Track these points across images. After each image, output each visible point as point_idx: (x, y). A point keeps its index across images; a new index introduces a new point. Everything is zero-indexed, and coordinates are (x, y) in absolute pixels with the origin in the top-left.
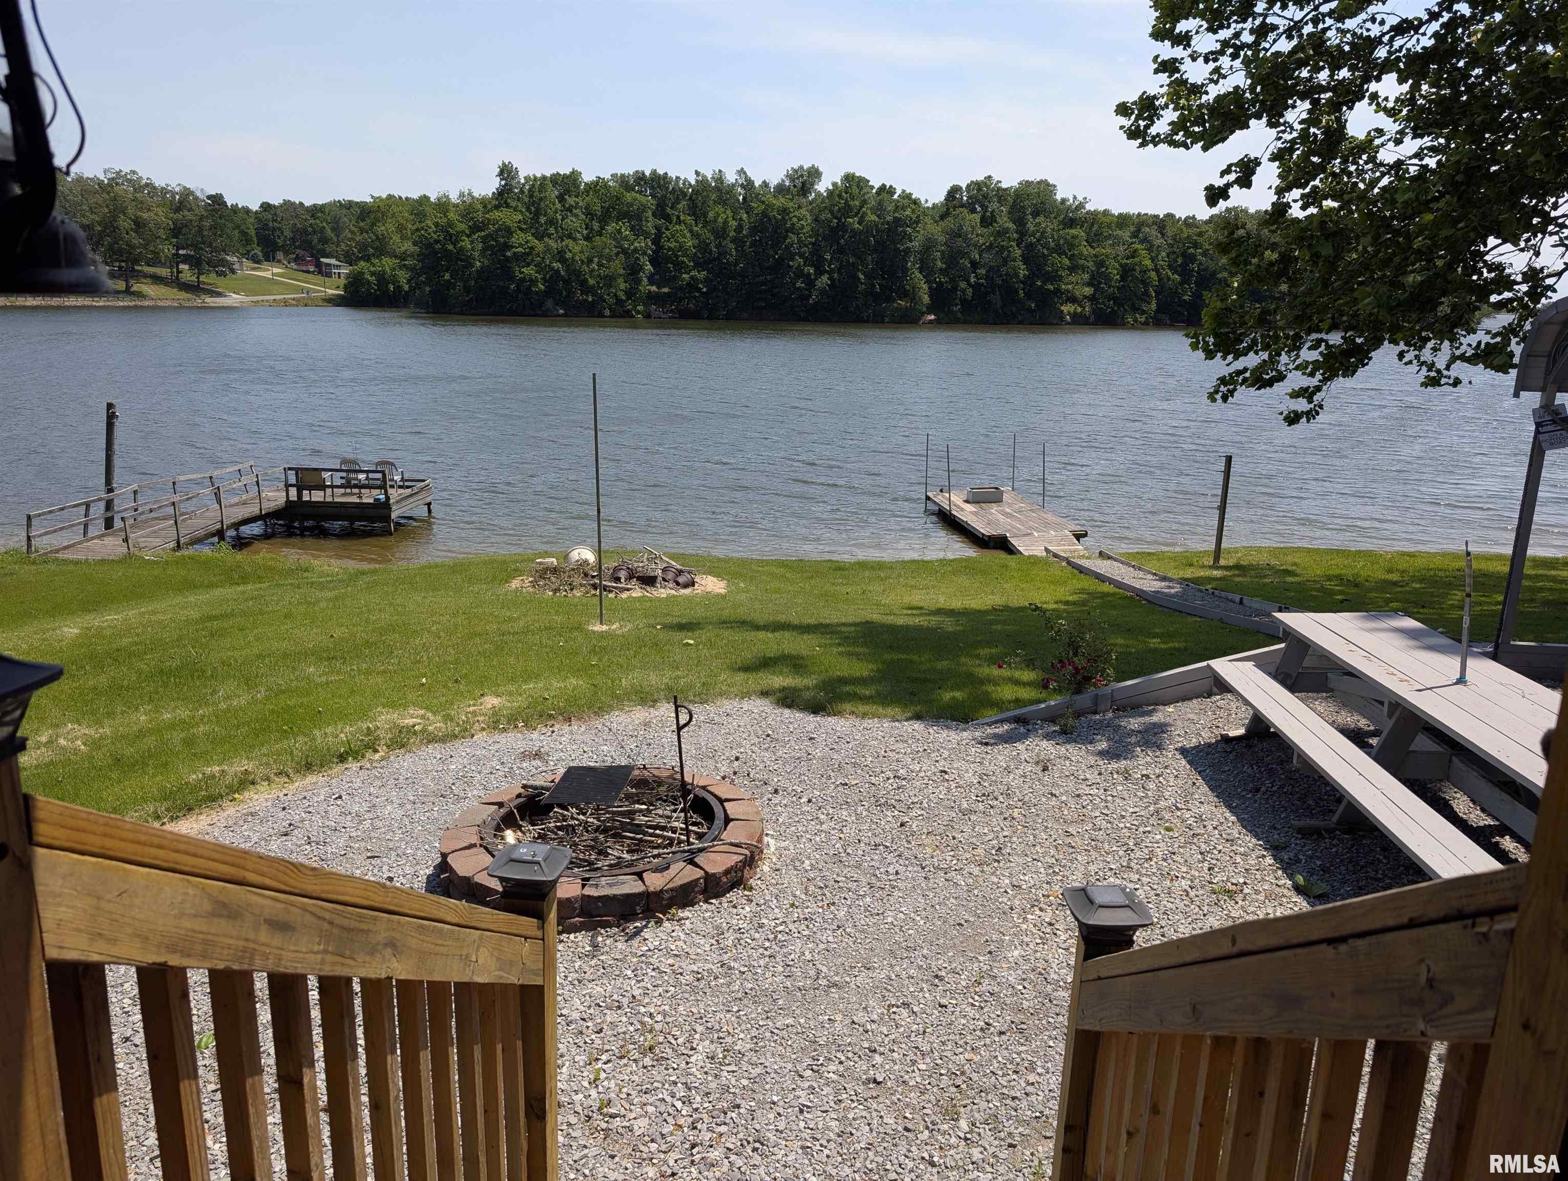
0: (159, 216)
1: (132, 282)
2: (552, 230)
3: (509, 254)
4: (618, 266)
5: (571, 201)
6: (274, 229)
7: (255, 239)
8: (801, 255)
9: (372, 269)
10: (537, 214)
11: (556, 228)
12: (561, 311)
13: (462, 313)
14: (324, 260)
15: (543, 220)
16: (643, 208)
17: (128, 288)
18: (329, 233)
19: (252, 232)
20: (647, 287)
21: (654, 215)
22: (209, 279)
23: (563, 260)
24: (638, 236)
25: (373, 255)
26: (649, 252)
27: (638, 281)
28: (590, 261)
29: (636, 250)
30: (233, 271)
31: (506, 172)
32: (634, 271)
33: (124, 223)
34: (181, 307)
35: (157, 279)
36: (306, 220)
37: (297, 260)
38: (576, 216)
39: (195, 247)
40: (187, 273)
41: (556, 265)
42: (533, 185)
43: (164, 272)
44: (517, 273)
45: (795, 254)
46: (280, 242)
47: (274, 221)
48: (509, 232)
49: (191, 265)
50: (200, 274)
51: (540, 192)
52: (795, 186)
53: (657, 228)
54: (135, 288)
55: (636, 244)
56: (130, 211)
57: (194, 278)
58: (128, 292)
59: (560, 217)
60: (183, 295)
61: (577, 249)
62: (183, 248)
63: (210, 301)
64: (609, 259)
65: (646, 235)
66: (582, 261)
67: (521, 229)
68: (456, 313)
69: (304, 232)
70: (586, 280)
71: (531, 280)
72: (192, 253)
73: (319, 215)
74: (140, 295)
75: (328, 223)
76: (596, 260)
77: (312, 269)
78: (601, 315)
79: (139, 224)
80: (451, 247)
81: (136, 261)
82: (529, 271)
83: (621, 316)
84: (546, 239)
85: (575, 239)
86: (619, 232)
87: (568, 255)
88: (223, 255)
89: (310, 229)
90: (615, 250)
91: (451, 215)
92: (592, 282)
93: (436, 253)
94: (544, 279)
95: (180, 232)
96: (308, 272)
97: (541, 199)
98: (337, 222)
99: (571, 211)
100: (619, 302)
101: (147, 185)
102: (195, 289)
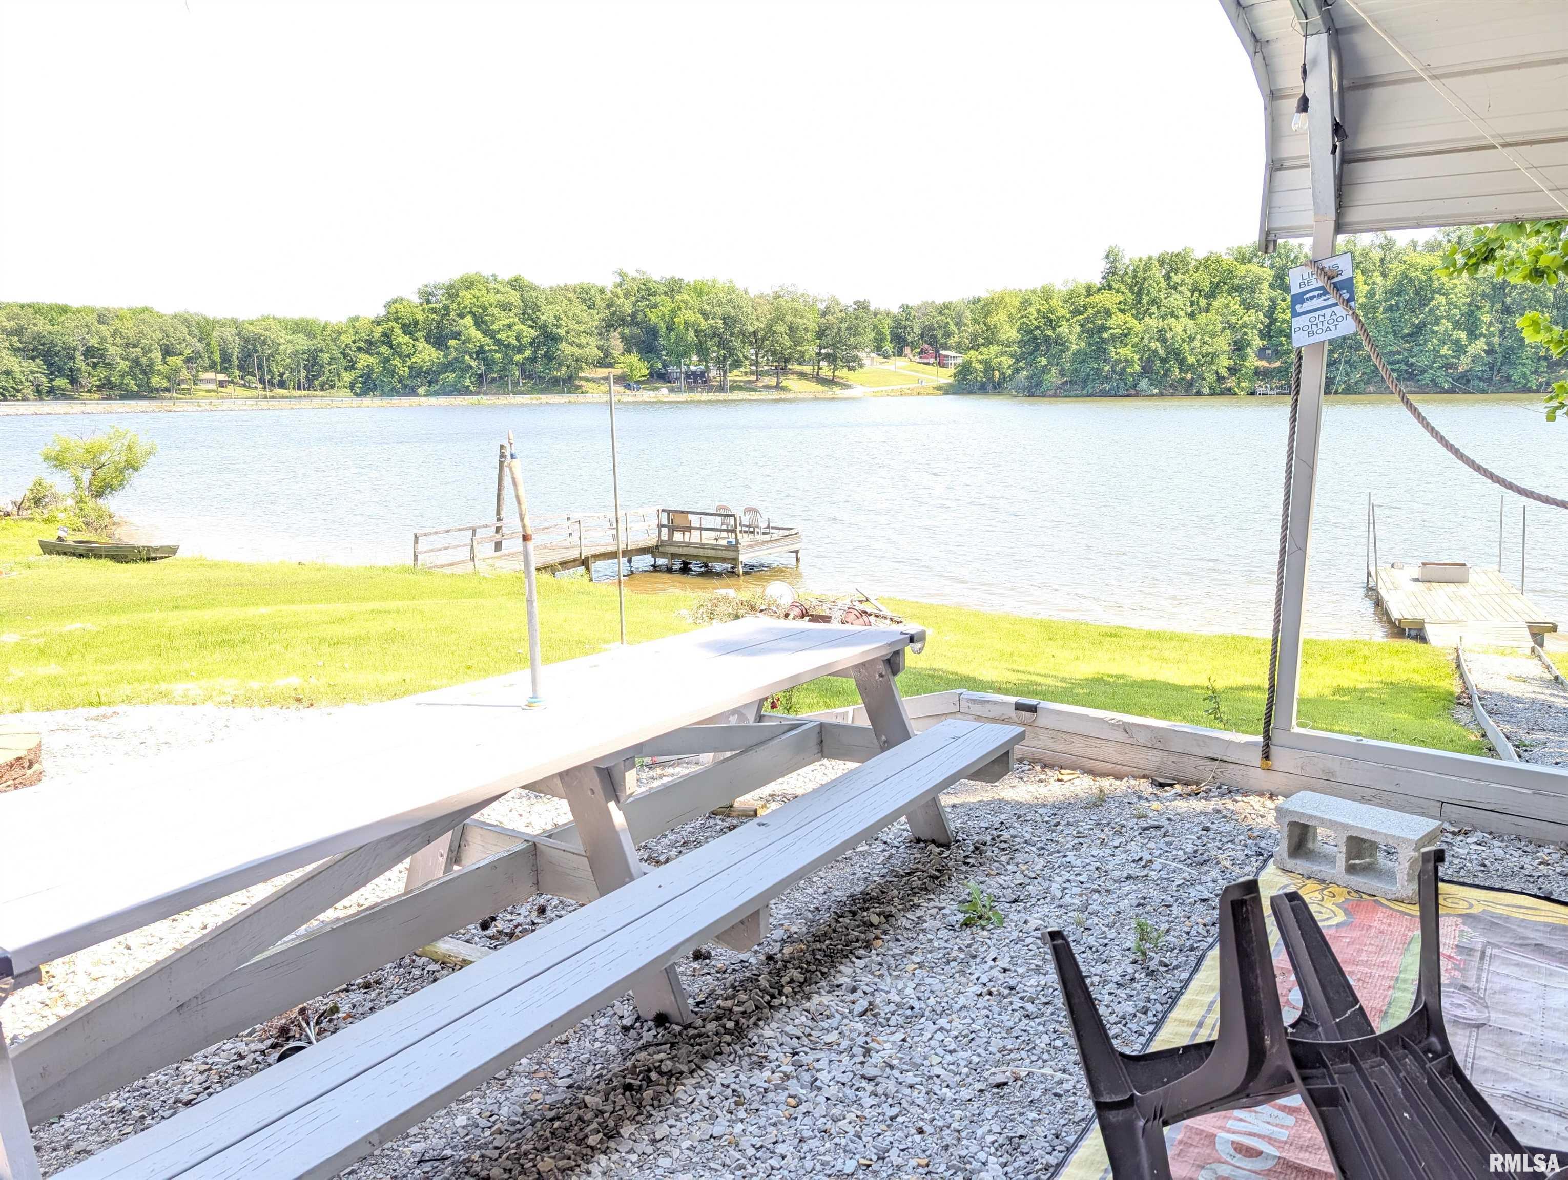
0: (811, 323)
1: (782, 378)
2: (1154, 309)
3: (1105, 335)
4: (1223, 343)
5: (1176, 278)
6: (905, 328)
7: (889, 337)
8: (1449, 318)
9: (980, 357)
10: (1139, 294)
11: (1158, 308)
12: (1156, 391)
13: (1055, 396)
14: (943, 352)
15: (1145, 300)
16: (1258, 281)
17: (778, 383)
18: (953, 327)
19: (887, 332)
20: (1253, 361)
21: (1271, 286)
22: (842, 373)
23: (1163, 340)
24: (1248, 309)
25: (983, 344)
26: (1260, 326)
27: (1244, 358)
28: (1191, 339)
29: (1244, 325)
30: (861, 366)
31: (1112, 256)
32: (1239, 347)
33: (781, 328)
34: (816, 399)
35: (802, 375)
36: (934, 317)
37: (922, 352)
38: (1181, 293)
39: (833, 346)
40: (826, 370)
41: (1155, 345)
42: (1138, 266)
43: (807, 369)
44: (1113, 354)
45: (1442, 317)
46: (909, 339)
47: (907, 319)
48: (1108, 313)
49: (829, 362)
50: (835, 369)
51: (1145, 271)
52: (1449, 241)
53: (1272, 300)
54: (784, 384)
55: (1246, 318)
56: (788, 318)
57: (830, 374)
58: (778, 387)
59: (1162, 296)
60: (820, 388)
61: (1179, 327)
62: (825, 348)
63: (838, 391)
64: (1213, 336)
65: (1258, 308)
66: (1184, 341)
67: (1122, 311)
68: (1050, 396)
69: (932, 328)
70: (1185, 359)
71: (1127, 361)
72: (831, 352)
73: (946, 311)
74: (784, 389)
75: (952, 319)
76: (1199, 337)
77: (932, 360)
78: (1199, 394)
79: (792, 329)
80: (1049, 333)
81: (787, 361)
82: (1126, 352)
83: (1222, 394)
84: (1147, 319)
85: (1177, 317)
86: (1227, 306)
87: (1169, 335)
88: (855, 352)
89: (936, 325)
90: (1220, 326)
91: (1054, 302)
92: (1191, 360)
93: (1035, 338)
94: (1141, 359)
95: (823, 334)
96: (928, 364)
97: (1145, 279)
98: (960, 317)
99: (1175, 289)
100: (1220, 378)
101: (803, 295)
102: (830, 382)
